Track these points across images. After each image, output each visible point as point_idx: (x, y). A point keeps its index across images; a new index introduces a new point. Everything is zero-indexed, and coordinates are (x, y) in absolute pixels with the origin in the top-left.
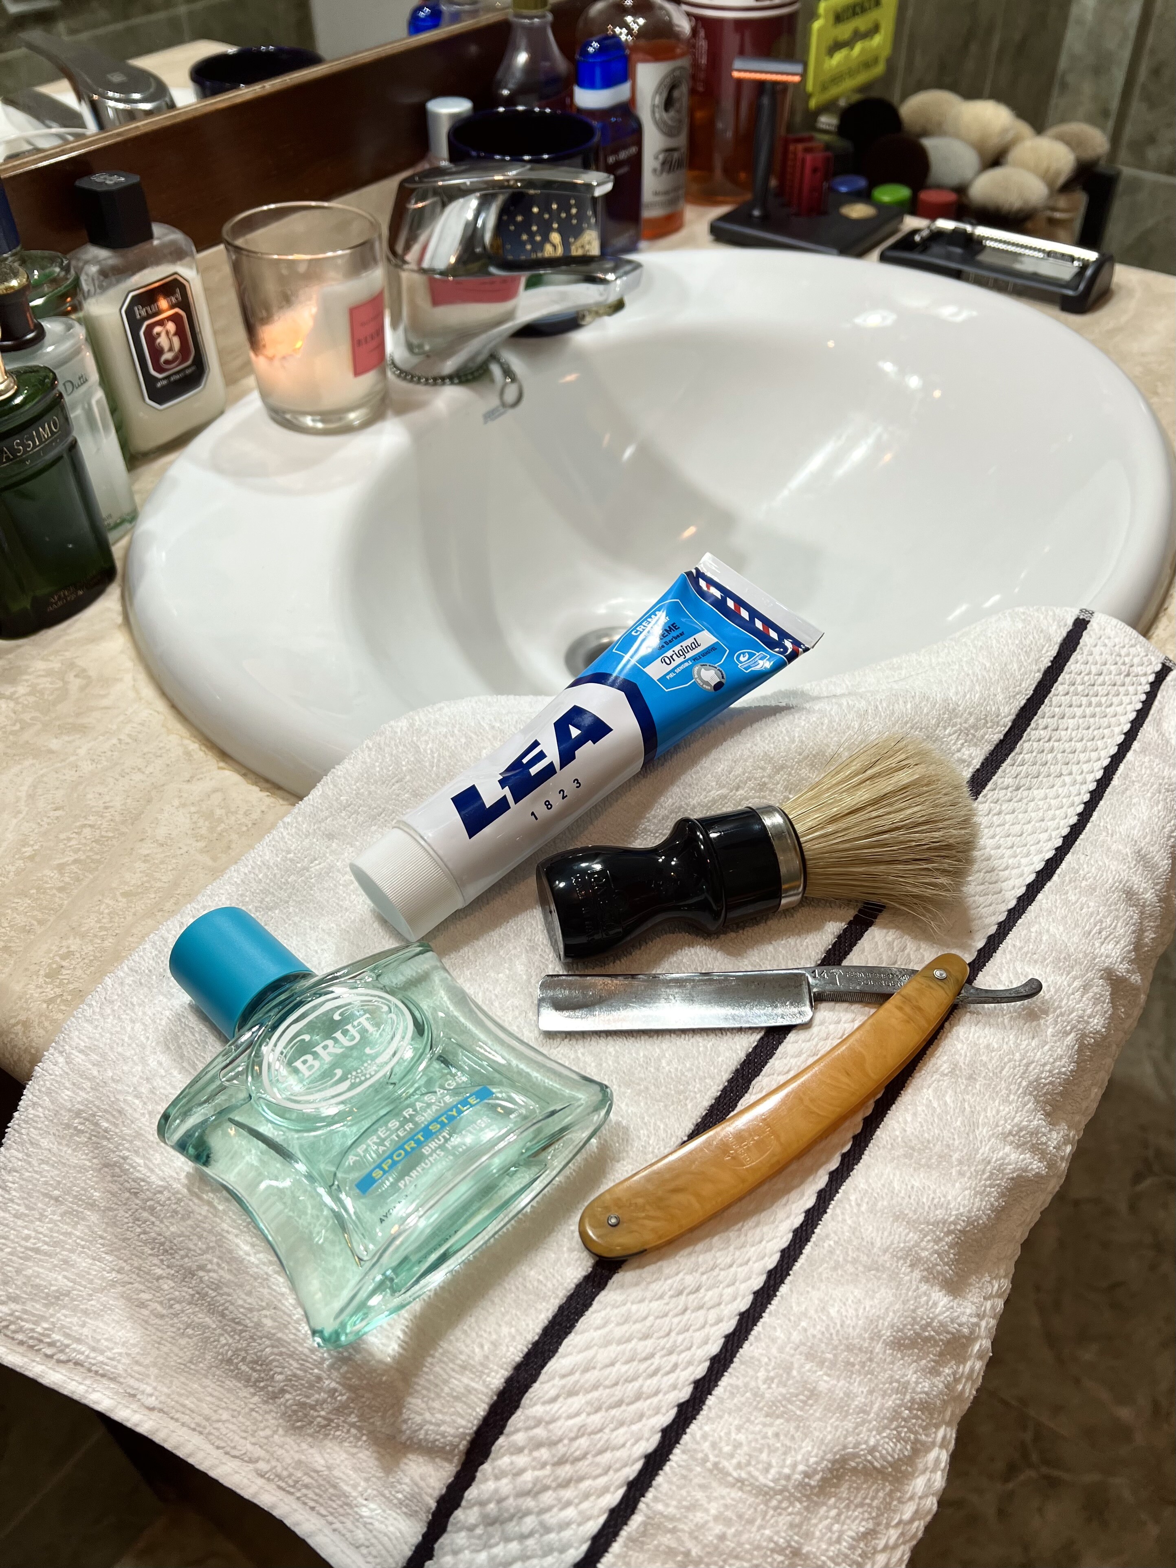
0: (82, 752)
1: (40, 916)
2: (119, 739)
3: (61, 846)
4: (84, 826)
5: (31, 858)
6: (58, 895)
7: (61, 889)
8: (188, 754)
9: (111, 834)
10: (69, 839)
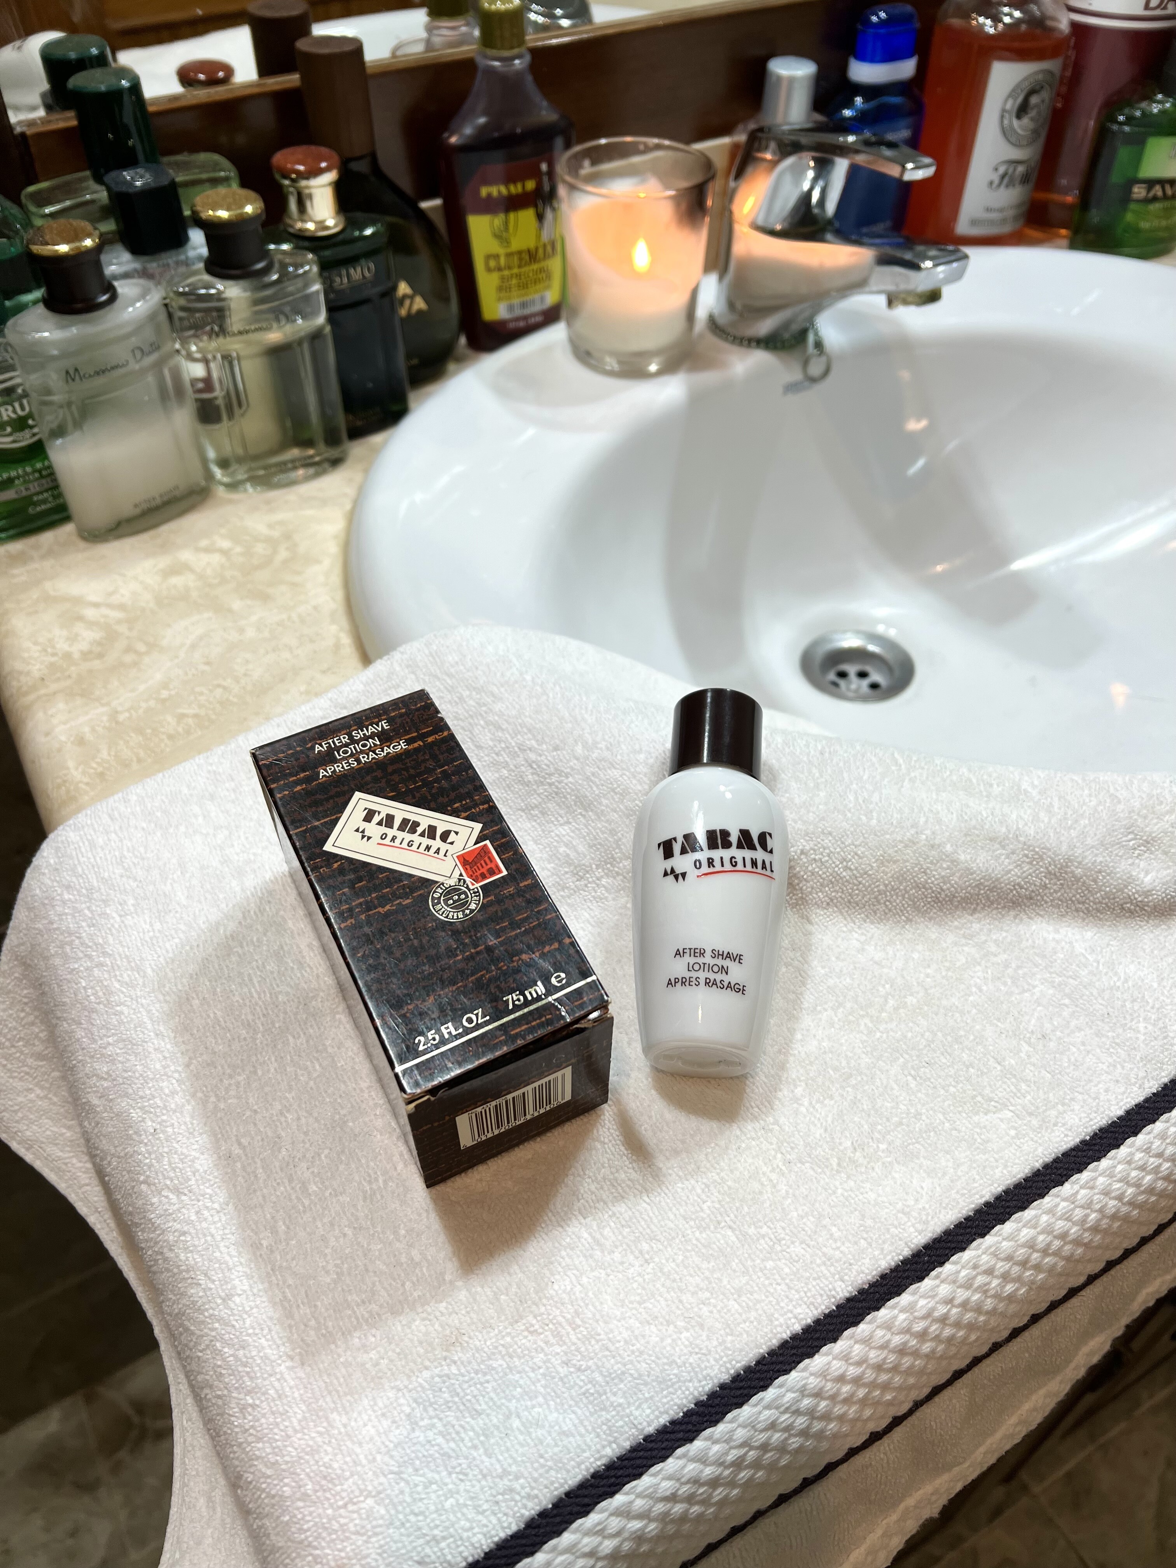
0: (254, 618)
1: (142, 754)
2: (289, 618)
3: (192, 698)
4: (219, 686)
5: (164, 701)
6: (166, 741)
7: (171, 737)
8: (337, 647)
9: (235, 700)
10: (202, 694)
